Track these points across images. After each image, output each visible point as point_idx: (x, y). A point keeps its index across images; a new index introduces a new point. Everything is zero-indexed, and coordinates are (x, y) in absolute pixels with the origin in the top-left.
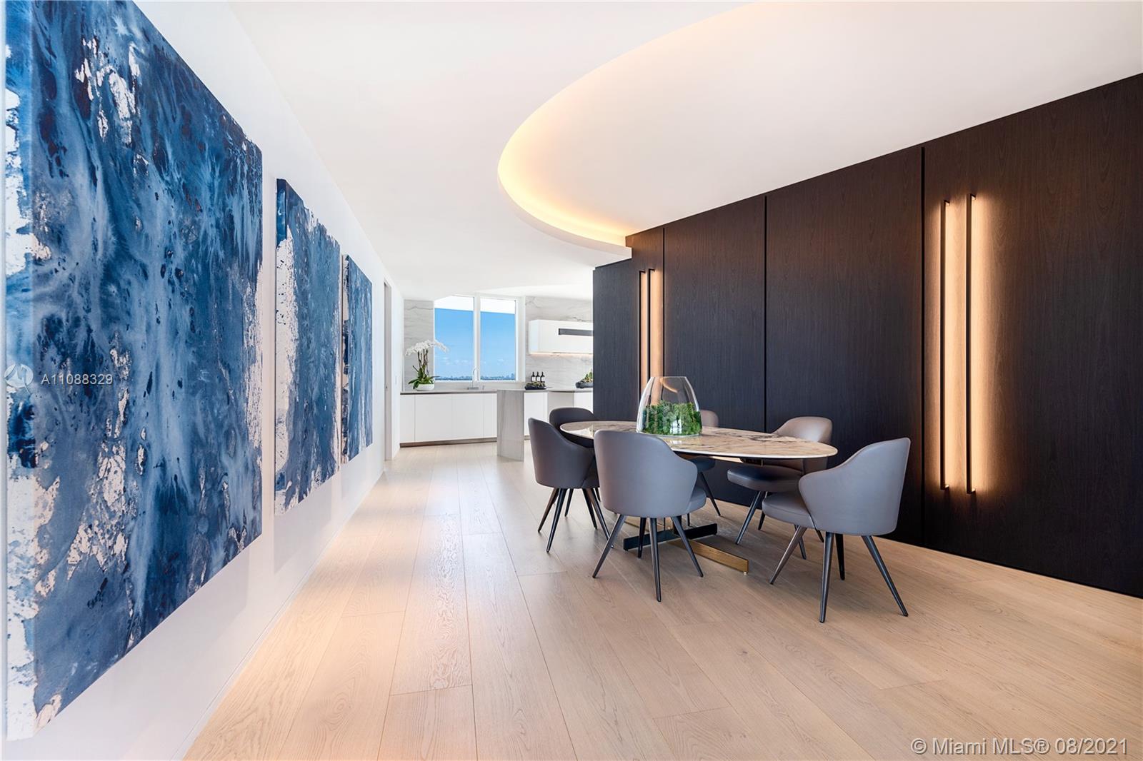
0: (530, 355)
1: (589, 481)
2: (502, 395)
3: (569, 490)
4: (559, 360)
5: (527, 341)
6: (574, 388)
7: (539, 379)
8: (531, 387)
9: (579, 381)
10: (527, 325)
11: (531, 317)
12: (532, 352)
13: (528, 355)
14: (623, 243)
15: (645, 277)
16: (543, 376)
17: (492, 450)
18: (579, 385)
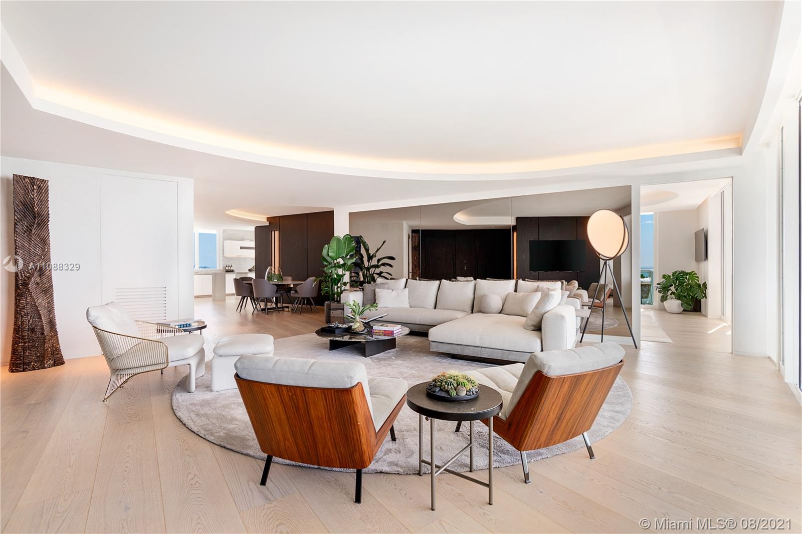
0: (225, 257)
1: (251, 295)
2: (215, 275)
3: (246, 298)
4: (239, 259)
5: (223, 250)
6: (248, 271)
7: (229, 268)
8: (228, 271)
9: (250, 268)
10: (223, 242)
11: (225, 239)
12: (225, 255)
13: (224, 257)
14: (266, 220)
15: (273, 232)
16: (231, 266)
17: (211, 299)
18: (250, 270)
